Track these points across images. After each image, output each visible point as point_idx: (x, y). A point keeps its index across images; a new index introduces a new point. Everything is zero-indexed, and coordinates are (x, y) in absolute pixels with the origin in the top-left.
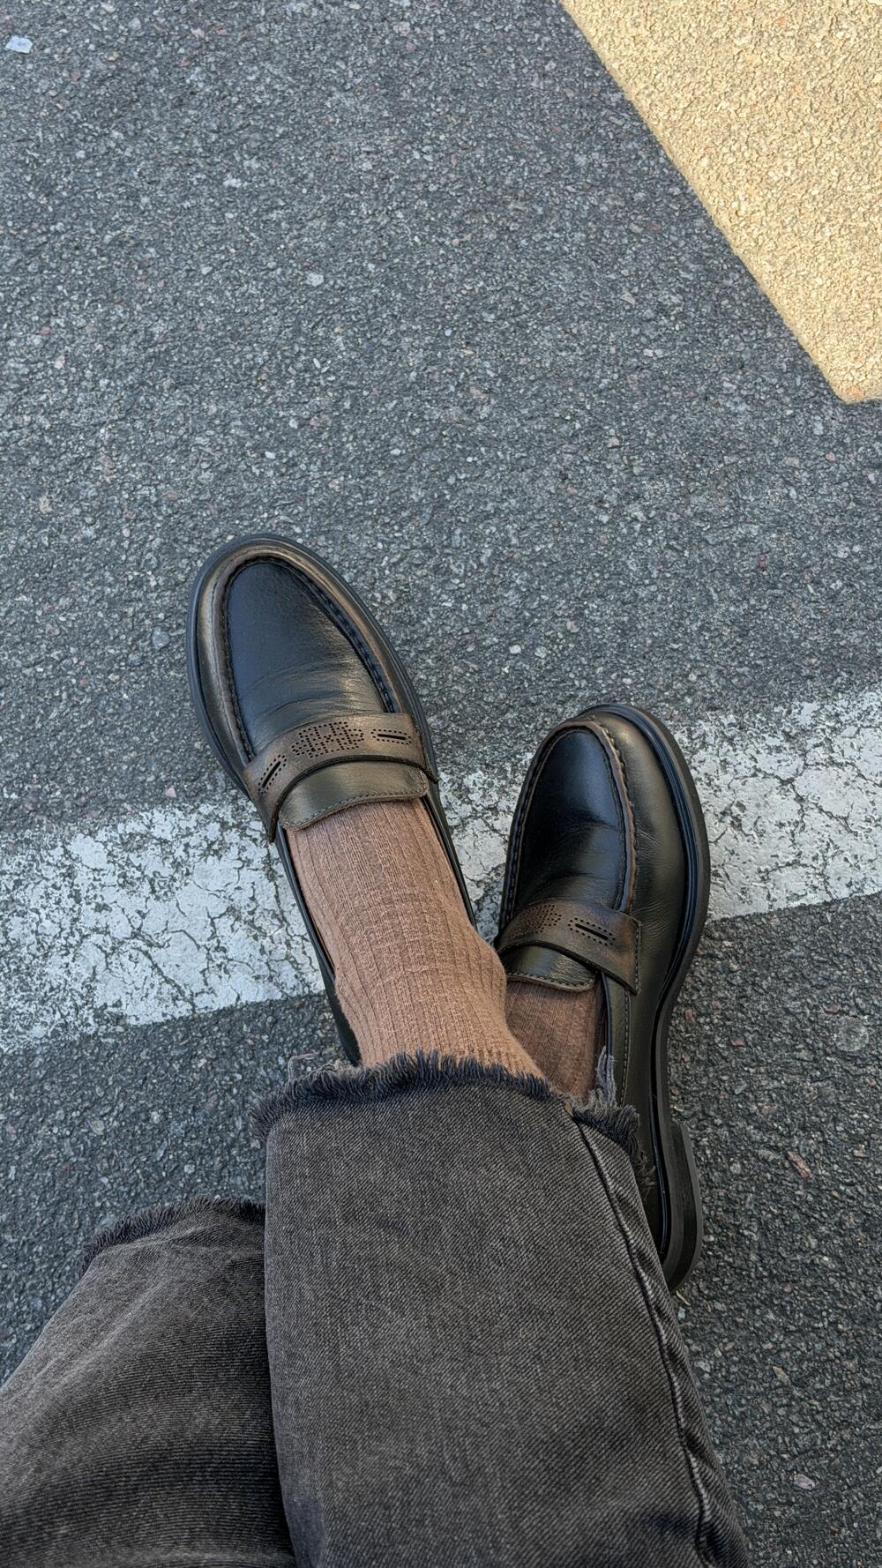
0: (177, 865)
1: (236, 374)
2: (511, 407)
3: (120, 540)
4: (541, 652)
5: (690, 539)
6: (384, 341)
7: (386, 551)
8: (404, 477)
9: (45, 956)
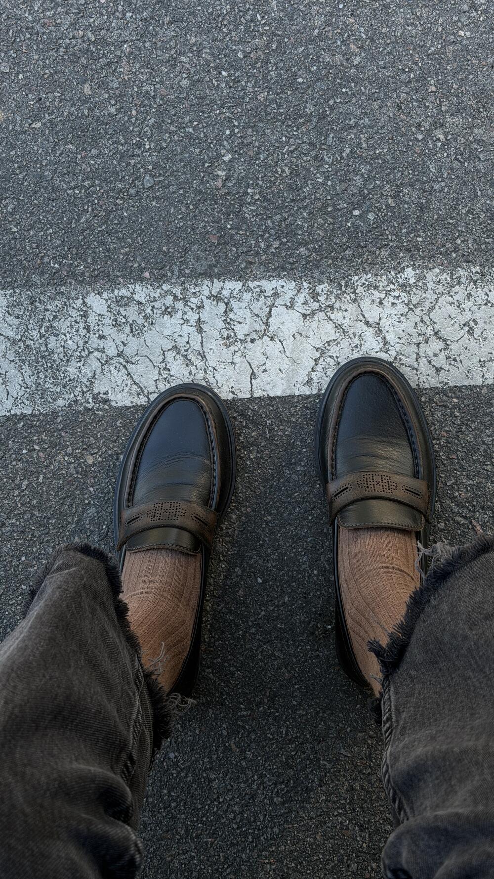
0: (146, 318)
1: (209, 19)
2: (373, 59)
3: (130, 117)
4: (371, 216)
5: (470, 156)
6: (301, 7)
7: (287, 143)
8: (302, 97)
9: (68, 361)
